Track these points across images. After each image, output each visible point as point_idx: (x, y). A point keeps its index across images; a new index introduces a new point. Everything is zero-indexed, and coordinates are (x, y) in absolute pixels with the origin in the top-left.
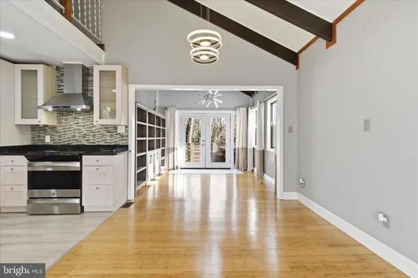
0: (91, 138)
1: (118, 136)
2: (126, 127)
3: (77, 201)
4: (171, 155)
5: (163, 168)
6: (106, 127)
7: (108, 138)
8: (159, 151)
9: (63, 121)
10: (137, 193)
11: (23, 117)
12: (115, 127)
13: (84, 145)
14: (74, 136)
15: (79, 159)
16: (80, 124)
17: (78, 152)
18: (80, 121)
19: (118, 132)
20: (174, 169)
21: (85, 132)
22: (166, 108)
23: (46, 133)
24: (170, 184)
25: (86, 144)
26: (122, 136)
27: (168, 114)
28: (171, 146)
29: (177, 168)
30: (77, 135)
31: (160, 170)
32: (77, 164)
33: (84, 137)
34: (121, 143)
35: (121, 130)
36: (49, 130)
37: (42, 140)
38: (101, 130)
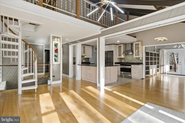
0: (133, 61)
2: (142, 58)
3: (130, 75)
4: (162, 68)
5: (158, 73)
6: (137, 58)
7: (137, 61)
8: (156, 66)
9: (126, 57)
10: (146, 77)
11: (119, 56)
12: (139, 58)
14: (129, 60)
15: (130, 66)
17: (130, 64)
18: (130, 56)
20: (163, 73)
21: (131, 59)
22: (160, 49)
23: (123, 59)
24: (162, 80)
26: (141, 60)
27: (161, 52)
28: (162, 64)
29: (165, 73)
31: (156, 73)
32: (130, 67)
33: (131, 61)
34: (141, 62)
35: (141, 59)
37: (122, 61)
38: (135, 59)
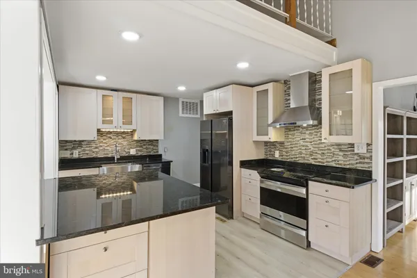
0: (319, 156)
1: (356, 157)
2: (369, 145)
3: (304, 233)
7: (341, 158)
9: (290, 136)
11: (258, 135)
12: (352, 145)
13: (311, 165)
14: (301, 153)
15: (305, 184)
16: (307, 140)
17: (304, 175)
18: (307, 136)
19: (356, 151)
21: (312, 148)
23: (276, 148)
25: (313, 163)
26: (361, 157)
30: (304, 152)
32: (303, 191)
33: (311, 155)
34: (360, 167)
35: (360, 149)
36: (278, 145)
37: (272, 155)
38: (331, 148)
